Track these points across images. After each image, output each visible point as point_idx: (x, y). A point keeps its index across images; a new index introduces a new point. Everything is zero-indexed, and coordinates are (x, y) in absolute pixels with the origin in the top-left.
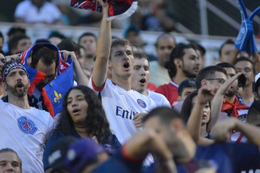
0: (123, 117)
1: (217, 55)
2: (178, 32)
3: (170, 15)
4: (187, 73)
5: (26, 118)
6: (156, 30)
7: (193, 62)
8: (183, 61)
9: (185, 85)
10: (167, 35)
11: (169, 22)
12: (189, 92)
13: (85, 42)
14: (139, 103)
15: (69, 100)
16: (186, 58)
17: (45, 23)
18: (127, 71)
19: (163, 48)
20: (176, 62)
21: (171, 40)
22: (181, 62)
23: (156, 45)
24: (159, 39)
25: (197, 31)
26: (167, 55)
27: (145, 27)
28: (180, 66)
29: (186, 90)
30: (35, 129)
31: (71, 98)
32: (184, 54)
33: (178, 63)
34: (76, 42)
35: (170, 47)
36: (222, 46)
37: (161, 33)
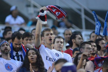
0: (49, 60)
1: (89, 38)
2: (73, 28)
3: (70, 21)
4: (77, 45)
5: (8, 64)
6: (64, 27)
7: (80, 40)
8: (76, 40)
9: (75, 50)
10: (68, 29)
11: (69, 24)
12: (77, 53)
13: (34, 32)
14: (56, 55)
15: (29, 54)
16: (77, 39)
17: (18, 24)
18: (51, 42)
19: (67, 35)
20: (73, 40)
21: (70, 31)
22: (75, 41)
23: (64, 34)
24: (65, 31)
25: (81, 27)
26: (69, 37)
27: (59, 26)
28: (74, 42)
29: (76, 52)
30: (12, 69)
31: (30, 53)
32: (76, 37)
33: (74, 41)
34: (31, 32)
35: (70, 34)
36: (91, 34)
37: (66, 28)
